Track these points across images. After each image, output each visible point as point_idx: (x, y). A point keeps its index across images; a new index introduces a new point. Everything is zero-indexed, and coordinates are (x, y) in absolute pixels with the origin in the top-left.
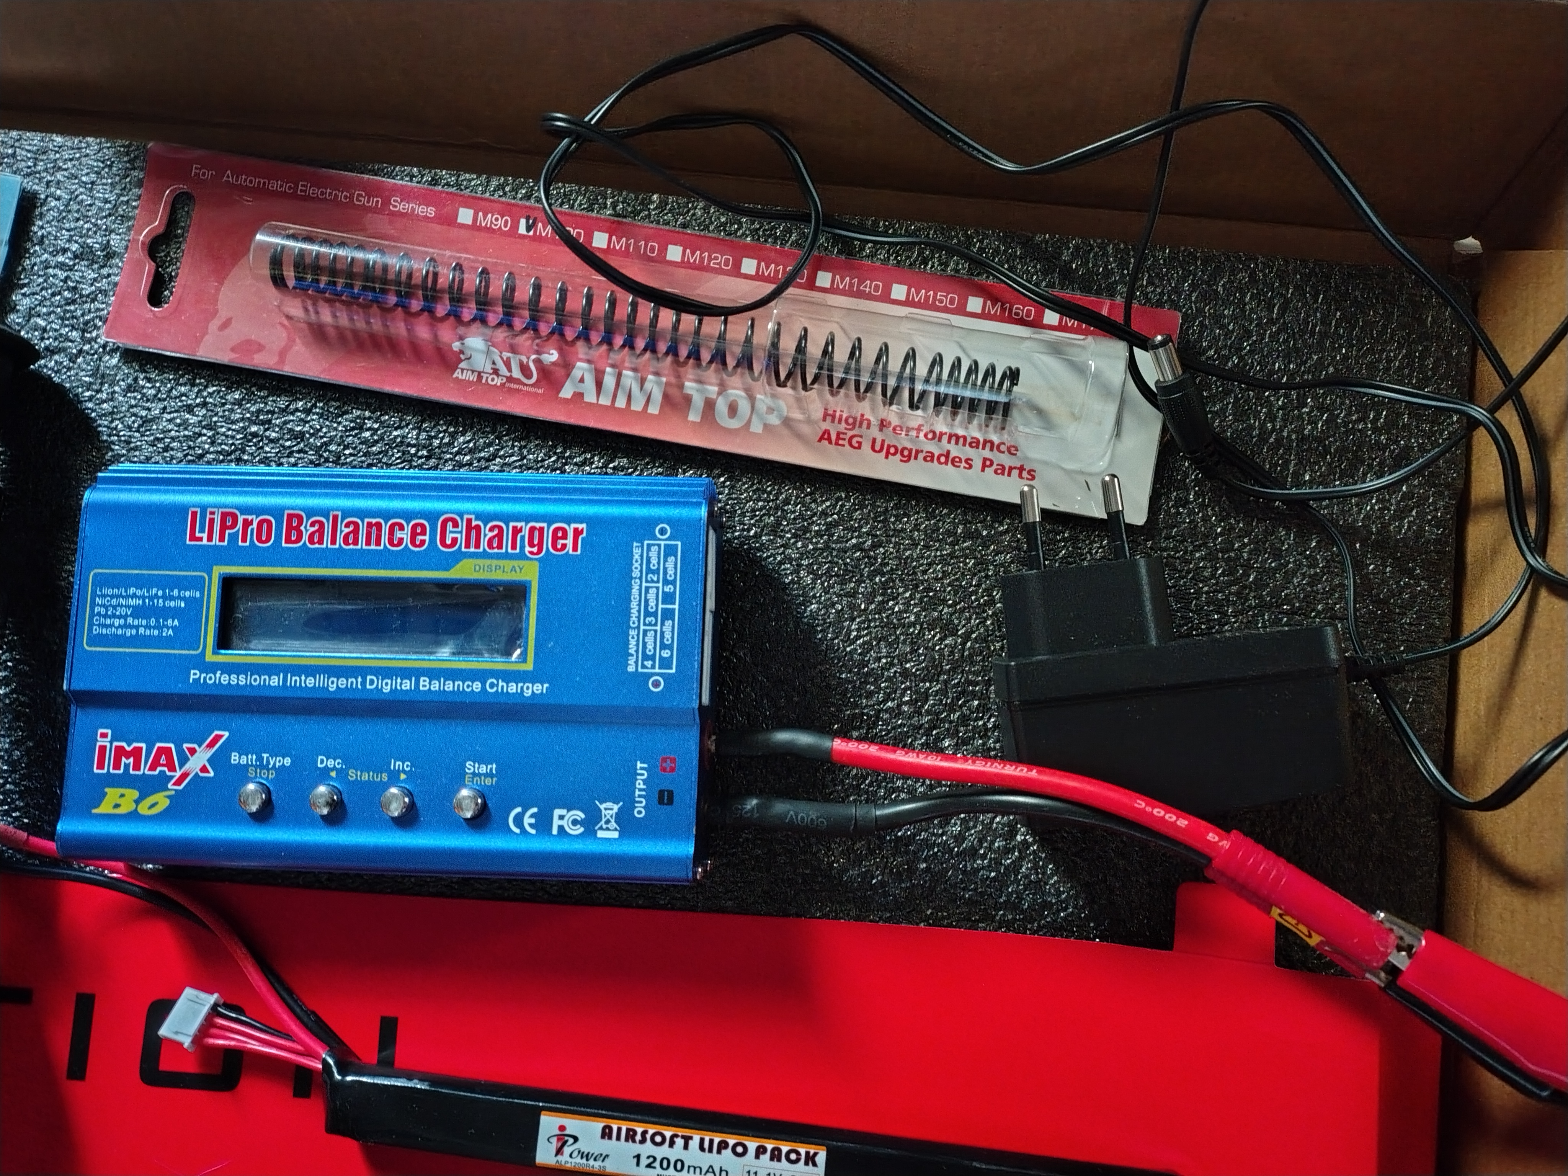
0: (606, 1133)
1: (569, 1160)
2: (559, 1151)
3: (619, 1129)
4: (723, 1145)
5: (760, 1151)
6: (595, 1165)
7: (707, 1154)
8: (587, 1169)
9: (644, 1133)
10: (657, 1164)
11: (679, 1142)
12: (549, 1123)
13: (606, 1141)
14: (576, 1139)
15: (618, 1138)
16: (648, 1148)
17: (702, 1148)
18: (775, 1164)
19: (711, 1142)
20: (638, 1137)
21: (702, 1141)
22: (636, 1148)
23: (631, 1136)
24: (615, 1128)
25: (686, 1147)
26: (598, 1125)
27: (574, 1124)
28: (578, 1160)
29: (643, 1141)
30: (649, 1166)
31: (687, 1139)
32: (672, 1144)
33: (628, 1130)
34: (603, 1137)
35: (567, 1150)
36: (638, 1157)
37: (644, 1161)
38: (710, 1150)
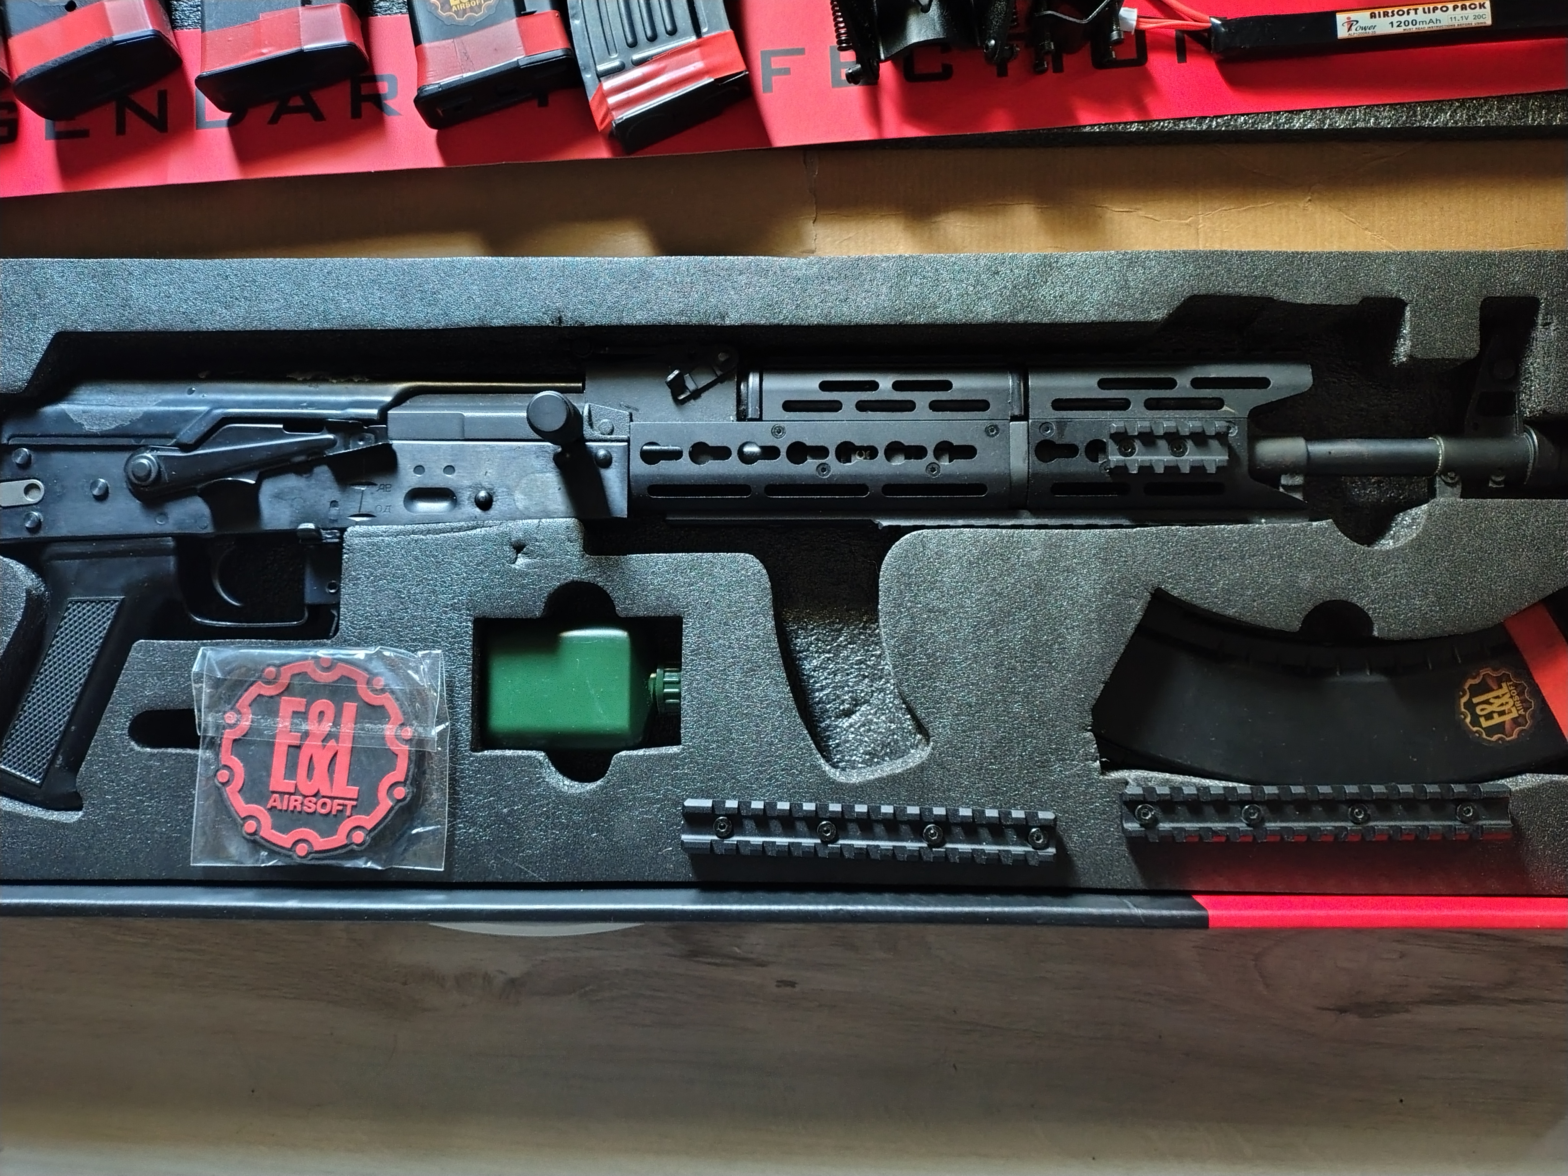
0: (1373, 16)
1: (1355, 33)
2: (1349, 29)
3: (1379, 13)
4: (1435, 9)
5: (1455, 8)
6: (1370, 33)
7: (1427, 14)
8: (1366, 35)
9: (1393, 12)
10: (1402, 24)
11: (1412, 12)
12: (1341, 18)
13: (1373, 19)
14: (1357, 22)
15: (1380, 16)
16: (1396, 18)
17: (1425, 12)
18: (1464, 11)
19: (1429, 9)
20: (1390, 14)
21: (1424, 9)
22: (1390, 19)
23: (1386, 14)
24: (1377, 13)
25: (1416, 13)
26: (1368, 13)
27: (1354, 16)
28: (1360, 31)
29: (1393, 15)
30: (1398, 26)
31: (1416, 10)
32: (1408, 13)
33: (1384, 12)
34: (1371, 17)
35: (1353, 28)
36: (1392, 23)
37: (1395, 24)
38: (1429, 12)
